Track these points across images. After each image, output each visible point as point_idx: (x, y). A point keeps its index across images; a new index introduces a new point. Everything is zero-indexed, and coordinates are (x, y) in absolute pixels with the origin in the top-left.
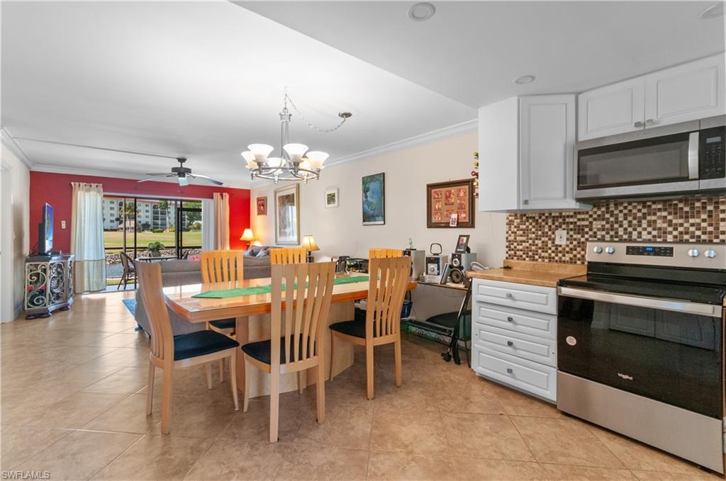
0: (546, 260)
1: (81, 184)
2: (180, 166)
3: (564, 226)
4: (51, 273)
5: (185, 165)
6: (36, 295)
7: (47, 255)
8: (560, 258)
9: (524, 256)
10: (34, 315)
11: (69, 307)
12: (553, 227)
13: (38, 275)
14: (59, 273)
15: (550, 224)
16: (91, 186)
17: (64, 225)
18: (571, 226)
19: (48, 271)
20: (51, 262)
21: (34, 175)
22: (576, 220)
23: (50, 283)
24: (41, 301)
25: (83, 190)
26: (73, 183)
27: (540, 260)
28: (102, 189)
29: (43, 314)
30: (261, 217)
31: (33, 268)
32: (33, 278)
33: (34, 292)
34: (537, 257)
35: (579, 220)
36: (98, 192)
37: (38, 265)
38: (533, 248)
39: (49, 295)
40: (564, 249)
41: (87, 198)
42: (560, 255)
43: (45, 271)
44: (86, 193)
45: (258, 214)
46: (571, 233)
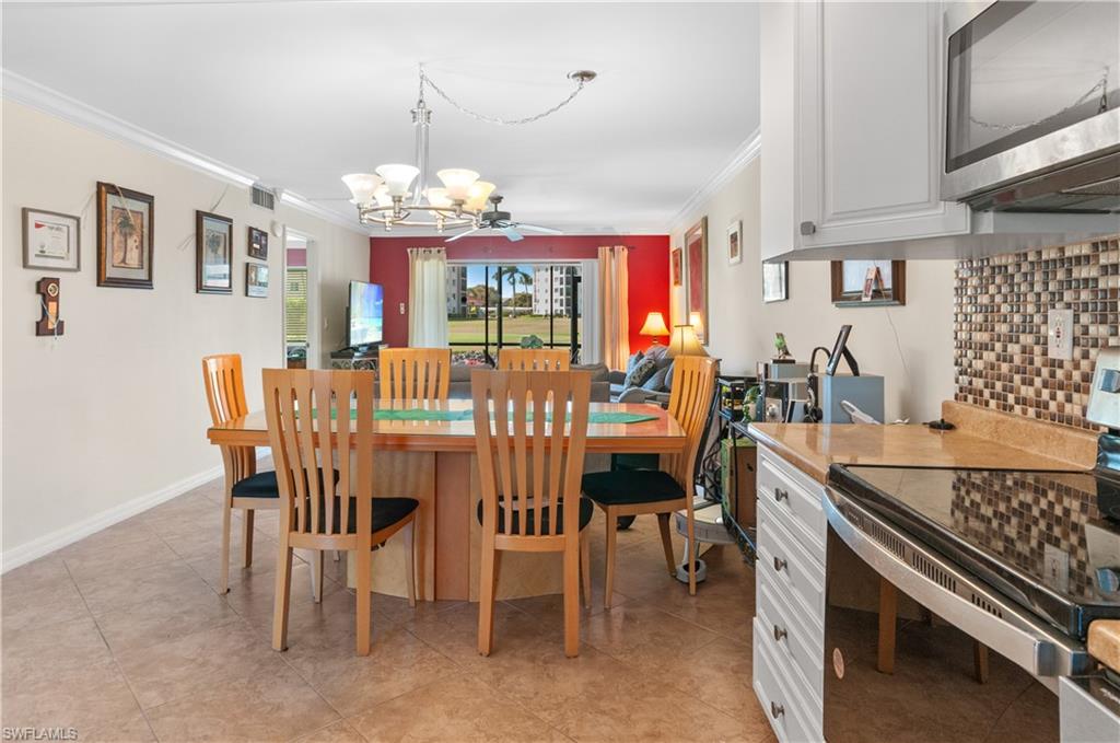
0: (1031, 411)
1: (420, 249)
2: (493, 210)
3: (1068, 296)
5: (502, 208)
8: (1061, 408)
9: (987, 393)
12: (1045, 298)
15: (1038, 288)
16: (430, 252)
17: (402, 310)
18: (1085, 296)
20: (354, 360)
22: (1094, 272)
25: (421, 258)
26: (409, 250)
27: (1018, 409)
28: (445, 255)
30: (677, 290)
34: (1011, 398)
35: (1105, 270)
36: (441, 259)
38: (1005, 367)
40: (1069, 376)
41: (427, 268)
42: (1060, 395)
44: (426, 263)
45: (675, 283)
46: (1085, 318)
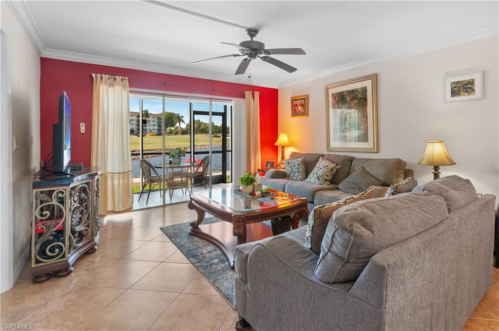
1: (104, 76)
4: (71, 203)
6: (49, 242)
7: (65, 173)
10: (47, 274)
11: (96, 247)
13: (51, 208)
14: (81, 201)
16: (115, 79)
17: (83, 129)
19: (68, 202)
20: (71, 185)
21: (45, 63)
23: (69, 219)
24: (57, 250)
25: (106, 83)
26: (93, 75)
28: (128, 83)
29: (59, 271)
30: (296, 119)
31: (45, 197)
32: (44, 213)
33: (48, 236)
36: (124, 87)
37: (54, 191)
39: (70, 238)
41: (111, 93)
43: (62, 201)
44: (110, 88)
45: (293, 115)
